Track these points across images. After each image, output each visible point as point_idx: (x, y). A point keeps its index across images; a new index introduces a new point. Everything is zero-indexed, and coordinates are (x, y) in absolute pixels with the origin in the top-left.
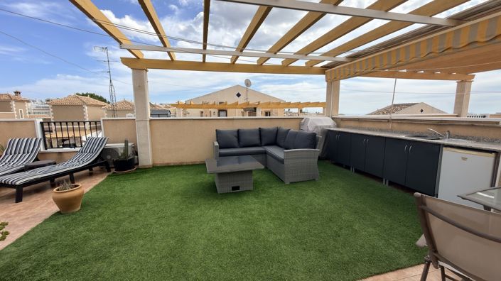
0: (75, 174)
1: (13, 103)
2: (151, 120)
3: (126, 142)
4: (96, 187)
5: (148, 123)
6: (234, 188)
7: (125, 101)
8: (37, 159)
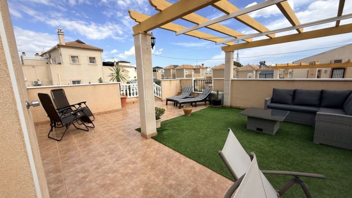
0: (197, 103)
1: (201, 70)
2: (232, 80)
3: (218, 92)
4: (201, 110)
5: (230, 82)
6: (258, 129)
7: (249, 65)
8: (190, 95)
